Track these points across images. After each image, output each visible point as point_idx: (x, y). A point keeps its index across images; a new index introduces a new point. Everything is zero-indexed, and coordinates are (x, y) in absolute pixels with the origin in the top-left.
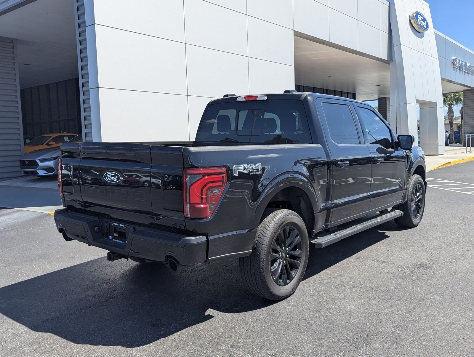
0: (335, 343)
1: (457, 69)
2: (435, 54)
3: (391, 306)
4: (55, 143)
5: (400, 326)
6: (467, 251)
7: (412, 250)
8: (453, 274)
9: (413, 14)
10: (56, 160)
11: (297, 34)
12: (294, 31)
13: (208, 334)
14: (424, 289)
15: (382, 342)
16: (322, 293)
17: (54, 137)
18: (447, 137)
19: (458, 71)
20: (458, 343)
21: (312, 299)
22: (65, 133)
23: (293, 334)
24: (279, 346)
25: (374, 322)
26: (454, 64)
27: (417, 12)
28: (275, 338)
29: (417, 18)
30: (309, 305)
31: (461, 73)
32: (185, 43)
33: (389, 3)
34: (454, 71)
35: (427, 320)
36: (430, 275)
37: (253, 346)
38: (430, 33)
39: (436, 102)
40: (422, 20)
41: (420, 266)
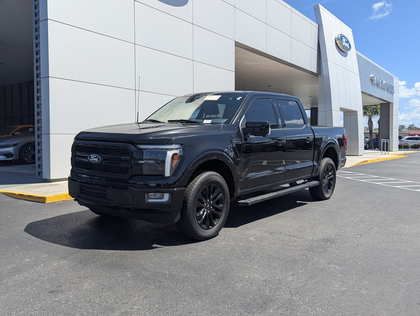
0: (230, 309)
1: (374, 85)
2: (357, 71)
3: (293, 275)
4: (20, 134)
5: (298, 293)
6: (371, 229)
7: (322, 227)
8: (356, 247)
9: (338, 36)
10: (15, 147)
11: (238, 45)
12: (235, 41)
13: (104, 301)
14: (327, 260)
15: (276, 308)
16: (231, 262)
17: (19, 128)
18: (367, 142)
19: (376, 87)
20: (350, 309)
21: (219, 268)
22: (31, 125)
23: (191, 301)
24: (173, 312)
25: (274, 290)
26: (372, 81)
27: (341, 34)
28: (171, 304)
29: (342, 40)
30: (214, 274)
31: (378, 89)
32: (135, 44)
33: (319, 26)
34: (372, 87)
35: (324, 287)
36: (335, 248)
37: (147, 313)
38: (353, 53)
39: (357, 111)
40: (346, 42)
41: (326, 240)
